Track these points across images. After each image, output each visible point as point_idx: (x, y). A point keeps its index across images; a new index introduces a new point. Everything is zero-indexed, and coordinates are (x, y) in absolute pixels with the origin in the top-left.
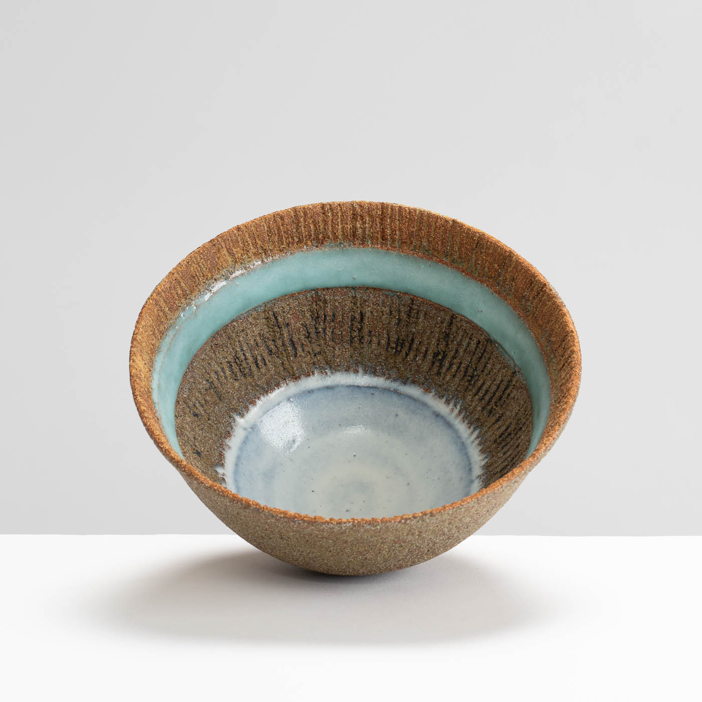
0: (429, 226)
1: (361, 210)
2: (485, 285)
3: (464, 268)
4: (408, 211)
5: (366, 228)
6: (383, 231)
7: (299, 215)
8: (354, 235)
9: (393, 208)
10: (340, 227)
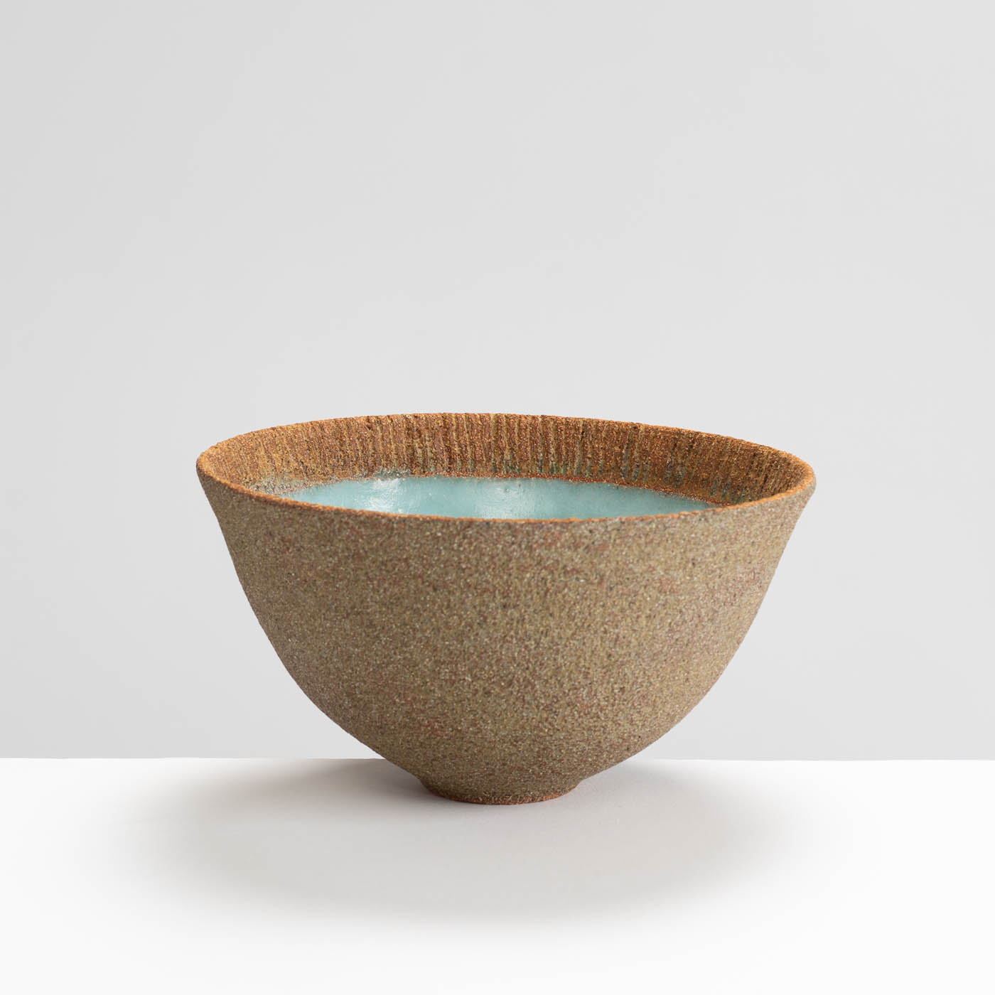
0: (510, 429)
1: (417, 422)
2: (605, 482)
3: (568, 473)
4: (479, 416)
5: (426, 447)
6: (449, 450)
7: (342, 429)
8: (412, 459)
9: (457, 417)
10: (393, 447)
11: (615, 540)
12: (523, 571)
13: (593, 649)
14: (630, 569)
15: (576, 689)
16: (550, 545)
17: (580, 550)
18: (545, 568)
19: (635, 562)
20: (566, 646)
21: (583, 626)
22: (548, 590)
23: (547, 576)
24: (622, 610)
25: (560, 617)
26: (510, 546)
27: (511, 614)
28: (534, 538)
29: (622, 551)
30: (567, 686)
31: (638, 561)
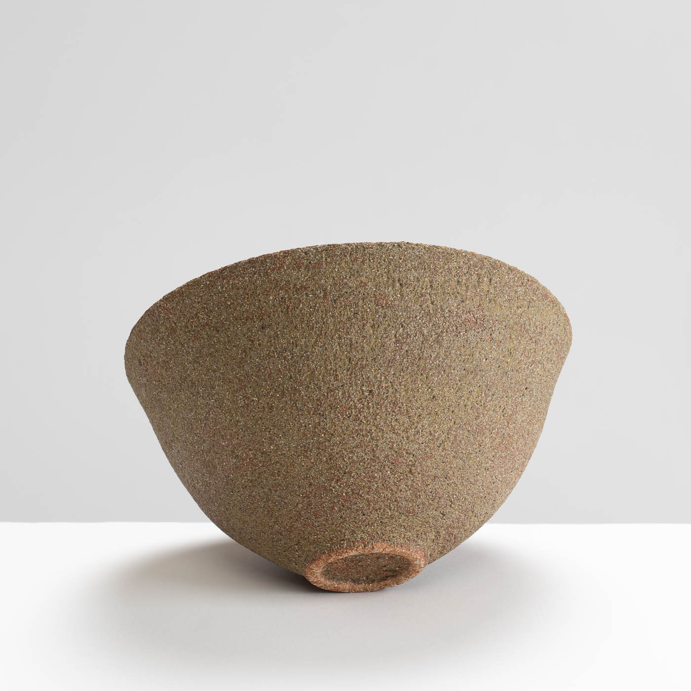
11: (326, 259)
12: (267, 295)
13: (335, 353)
14: (346, 284)
15: (332, 391)
16: (279, 268)
17: (302, 270)
18: (281, 289)
19: (348, 278)
20: (313, 352)
21: (321, 334)
22: (288, 307)
23: (284, 295)
24: (349, 319)
25: (302, 328)
26: (253, 276)
27: (268, 332)
28: (267, 265)
29: (335, 268)
30: (324, 389)
31: (350, 277)
